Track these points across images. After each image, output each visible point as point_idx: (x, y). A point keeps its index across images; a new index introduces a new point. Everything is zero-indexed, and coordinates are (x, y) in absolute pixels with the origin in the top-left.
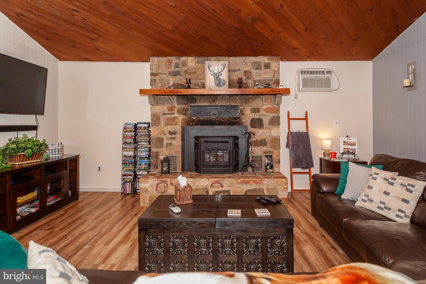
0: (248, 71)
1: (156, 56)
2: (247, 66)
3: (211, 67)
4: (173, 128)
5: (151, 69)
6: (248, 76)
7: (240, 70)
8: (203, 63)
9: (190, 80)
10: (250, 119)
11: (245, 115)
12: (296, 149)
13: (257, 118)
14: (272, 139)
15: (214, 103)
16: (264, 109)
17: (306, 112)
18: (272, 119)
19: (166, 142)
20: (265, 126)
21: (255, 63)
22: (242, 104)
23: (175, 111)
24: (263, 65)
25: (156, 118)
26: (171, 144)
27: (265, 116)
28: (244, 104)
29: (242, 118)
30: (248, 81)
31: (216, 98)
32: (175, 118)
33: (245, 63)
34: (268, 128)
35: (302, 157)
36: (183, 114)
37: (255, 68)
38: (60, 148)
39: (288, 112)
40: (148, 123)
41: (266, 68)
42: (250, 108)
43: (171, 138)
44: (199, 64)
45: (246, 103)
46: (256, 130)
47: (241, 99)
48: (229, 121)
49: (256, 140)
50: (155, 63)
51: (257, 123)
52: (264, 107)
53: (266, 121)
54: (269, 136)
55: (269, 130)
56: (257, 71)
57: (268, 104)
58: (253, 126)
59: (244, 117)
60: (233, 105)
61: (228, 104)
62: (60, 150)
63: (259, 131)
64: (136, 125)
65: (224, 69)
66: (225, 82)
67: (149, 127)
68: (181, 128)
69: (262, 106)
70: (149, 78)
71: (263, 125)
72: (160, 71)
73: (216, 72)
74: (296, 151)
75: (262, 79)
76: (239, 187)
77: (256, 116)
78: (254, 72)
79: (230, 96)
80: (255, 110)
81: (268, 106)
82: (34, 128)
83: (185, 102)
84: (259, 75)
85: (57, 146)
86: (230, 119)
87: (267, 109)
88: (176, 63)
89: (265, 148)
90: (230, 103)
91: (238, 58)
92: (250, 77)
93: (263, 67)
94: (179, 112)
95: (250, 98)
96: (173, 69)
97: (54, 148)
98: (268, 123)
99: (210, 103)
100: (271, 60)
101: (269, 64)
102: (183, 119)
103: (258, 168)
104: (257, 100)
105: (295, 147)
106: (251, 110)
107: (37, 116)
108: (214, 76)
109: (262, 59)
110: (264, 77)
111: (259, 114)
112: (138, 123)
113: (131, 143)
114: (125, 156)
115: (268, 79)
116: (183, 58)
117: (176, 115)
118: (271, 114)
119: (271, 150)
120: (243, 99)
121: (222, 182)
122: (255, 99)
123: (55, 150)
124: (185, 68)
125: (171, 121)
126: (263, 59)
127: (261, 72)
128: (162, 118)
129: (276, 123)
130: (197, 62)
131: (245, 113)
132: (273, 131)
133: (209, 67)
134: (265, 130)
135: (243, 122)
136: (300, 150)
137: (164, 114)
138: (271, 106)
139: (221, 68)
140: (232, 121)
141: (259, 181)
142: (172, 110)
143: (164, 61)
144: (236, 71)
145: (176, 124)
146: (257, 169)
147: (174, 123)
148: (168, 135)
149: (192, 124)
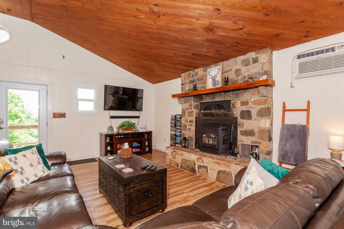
0: (238, 69)
1: (183, 73)
2: (237, 65)
3: (210, 72)
4: (191, 118)
5: (182, 81)
6: (238, 73)
7: (231, 70)
8: (206, 71)
9: (196, 85)
10: (240, 111)
11: (236, 108)
12: (284, 143)
13: (246, 110)
14: (260, 130)
15: (214, 99)
16: (252, 102)
17: (309, 102)
18: (260, 111)
19: (188, 127)
20: (253, 118)
21: (244, 60)
22: (234, 98)
23: (193, 107)
24: (251, 60)
25: (184, 111)
26: (190, 128)
27: (254, 108)
28: (235, 99)
29: (233, 111)
30: (239, 78)
31: (215, 95)
32: (192, 112)
33: (236, 63)
34: (256, 120)
35: (289, 152)
36: (196, 109)
37: (244, 65)
38: (145, 127)
39: (284, 103)
40: (181, 115)
41: (254, 62)
42: (240, 101)
43: (190, 125)
44: (205, 72)
45: (237, 98)
46: (245, 121)
47: (233, 94)
48: (224, 113)
49: (245, 130)
50: (183, 77)
51: (247, 115)
52: (252, 100)
53: (254, 113)
54: (257, 127)
55: (257, 122)
56: (246, 67)
57: (256, 97)
58: (242, 117)
59: (235, 109)
60: (227, 100)
61: (223, 100)
62: (145, 128)
63: (247, 121)
64: (176, 116)
65: (219, 72)
66: (219, 82)
67: (181, 117)
68: (195, 118)
69: (251, 99)
70: (181, 87)
71: (251, 116)
72: (185, 82)
73: (213, 75)
74: (283, 144)
75: (250, 74)
76: (213, 166)
77: (245, 108)
78: (244, 69)
79: (225, 93)
80: (244, 103)
81: (256, 98)
82: (138, 117)
83: (197, 100)
84: (248, 71)
85: (144, 126)
86: (224, 112)
87: (255, 101)
88: (192, 74)
89: (254, 139)
90: (224, 98)
91: (230, 60)
92: (240, 74)
93: (251, 63)
94: (195, 108)
95: (240, 92)
96: (191, 79)
97: (142, 127)
98: (256, 114)
99: (212, 99)
100: (259, 53)
101: (257, 58)
102: (196, 112)
103: (246, 155)
104: (246, 93)
105: (284, 140)
106: (241, 103)
107: (140, 112)
108: (212, 79)
109: (250, 55)
110: (253, 71)
111: (248, 106)
112: (177, 115)
113: (174, 126)
114: (171, 134)
115: (256, 72)
116: (196, 70)
117: (193, 109)
118: (259, 106)
119: (259, 140)
120: (235, 94)
121: (202, 159)
122: (244, 92)
123: (143, 127)
124: (197, 77)
125: (191, 114)
126: (252, 55)
127: (250, 67)
128: (186, 111)
129: (263, 115)
130: (204, 71)
131: (236, 106)
132: (261, 122)
133: (209, 72)
134: (253, 121)
135: (234, 114)
136: (288, 145)
137: (187, 109)
138: (259, 98)
139: (217, 71)
140: (226, 113)
141: (228, 165)
142: (191, 106)
143: (187, 75)
144: (229, 71)
145: (193, 116)
146: (246, 157)
147: (192, 115)
148: (189, 123)
149: (201, 116)
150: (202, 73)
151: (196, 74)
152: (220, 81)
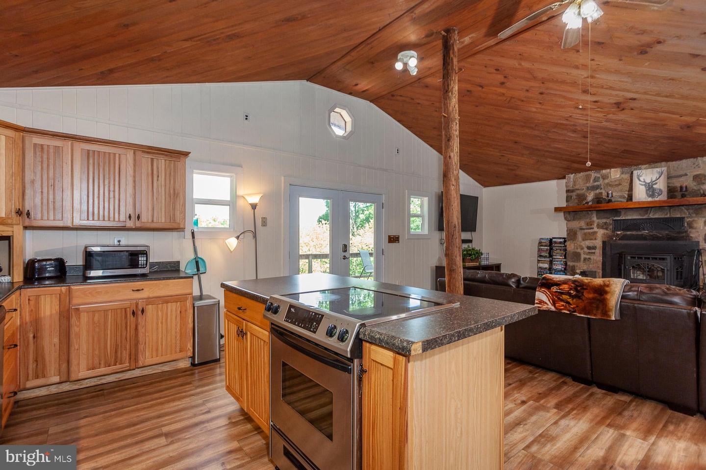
0: (700, 174)
1: (572, 174)
2: (698, 169)
3: (641, 176)
4: (592, 243)
5: (567, 186)
6: (701, 180)
7: (686, 175)
8: (631, 173)
9: (612, 194)
11: (695, 229)
15: (646, 216)
19: (584, 256)
22: (690, 215)
23: (595, 226)
25: (572, 233)
26: (589, 258)
28: (694, 215)
29: (690, 232)
30: (701, 187)
31: (649, 210)
32: (594, 233)
33: (695, 165)
36: (604, 229)
38: (487, 256)
40: (564, 238)
42: (704, 219)
43: (589, 253)
44: (625, 175)
45: (697, 214)
47: (689, 210)
48: (669, 235)
50: (572, 180)
59: (693, 231)
60: (676, 217)
61: (668, 216)
64: (551, 240)
65: (660, 177)
66: (662, 192)
67: (565, 241)
68: (601, 243)
70: (564, 195)
72: (576, 187)
73: (648, 181)
83: (607, 216)
86: (670, 233)
88: (595, 177)
90: (670, 214)
91: (684, 161)
92: (704, 181)
94: (600, 227)
95: (704, 207)
96: (591, 183)
99: (641, 216)
102: (604, 234)
106: (705, 222)
107: (472, 233)
108: (645, 186)
112: (554, 238)
113: (545, 256)
114: (540, 268)
116: (604, 171)
117: (596, 229)
120: (693, 210)
123: (485, 258)
124: (606, 181)
125: (590, 236)
128: (579, 233)
130: (622, 174)
131: (696, 225)
133: (639, 176)
135: (691, 237)
137: (581, 229)
139: (656, 176)
140: (674, 236)
142: (591, 225)
143: (581, 177)
144: (680, 176)
145: (595, 239)
147: (593, 238)
148: (586, 250)
149: (616, 239)
150: (618, 176)
151: (605, 177)
152: (663, 190)
